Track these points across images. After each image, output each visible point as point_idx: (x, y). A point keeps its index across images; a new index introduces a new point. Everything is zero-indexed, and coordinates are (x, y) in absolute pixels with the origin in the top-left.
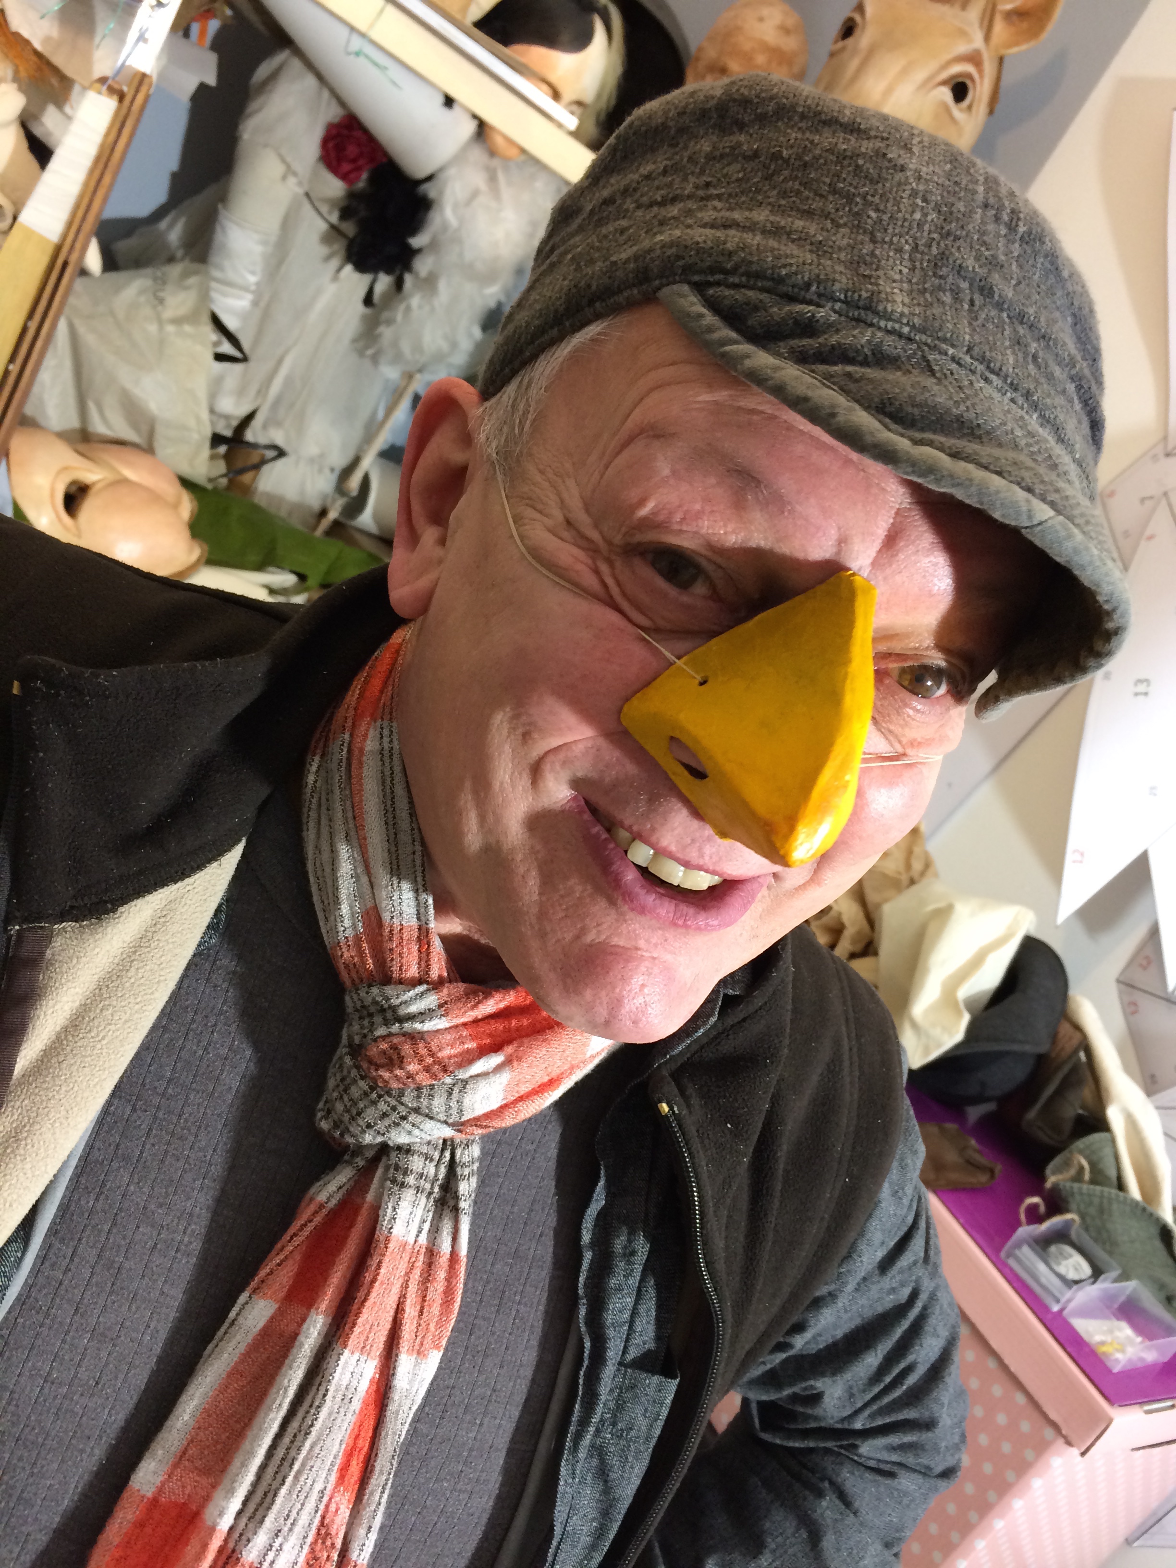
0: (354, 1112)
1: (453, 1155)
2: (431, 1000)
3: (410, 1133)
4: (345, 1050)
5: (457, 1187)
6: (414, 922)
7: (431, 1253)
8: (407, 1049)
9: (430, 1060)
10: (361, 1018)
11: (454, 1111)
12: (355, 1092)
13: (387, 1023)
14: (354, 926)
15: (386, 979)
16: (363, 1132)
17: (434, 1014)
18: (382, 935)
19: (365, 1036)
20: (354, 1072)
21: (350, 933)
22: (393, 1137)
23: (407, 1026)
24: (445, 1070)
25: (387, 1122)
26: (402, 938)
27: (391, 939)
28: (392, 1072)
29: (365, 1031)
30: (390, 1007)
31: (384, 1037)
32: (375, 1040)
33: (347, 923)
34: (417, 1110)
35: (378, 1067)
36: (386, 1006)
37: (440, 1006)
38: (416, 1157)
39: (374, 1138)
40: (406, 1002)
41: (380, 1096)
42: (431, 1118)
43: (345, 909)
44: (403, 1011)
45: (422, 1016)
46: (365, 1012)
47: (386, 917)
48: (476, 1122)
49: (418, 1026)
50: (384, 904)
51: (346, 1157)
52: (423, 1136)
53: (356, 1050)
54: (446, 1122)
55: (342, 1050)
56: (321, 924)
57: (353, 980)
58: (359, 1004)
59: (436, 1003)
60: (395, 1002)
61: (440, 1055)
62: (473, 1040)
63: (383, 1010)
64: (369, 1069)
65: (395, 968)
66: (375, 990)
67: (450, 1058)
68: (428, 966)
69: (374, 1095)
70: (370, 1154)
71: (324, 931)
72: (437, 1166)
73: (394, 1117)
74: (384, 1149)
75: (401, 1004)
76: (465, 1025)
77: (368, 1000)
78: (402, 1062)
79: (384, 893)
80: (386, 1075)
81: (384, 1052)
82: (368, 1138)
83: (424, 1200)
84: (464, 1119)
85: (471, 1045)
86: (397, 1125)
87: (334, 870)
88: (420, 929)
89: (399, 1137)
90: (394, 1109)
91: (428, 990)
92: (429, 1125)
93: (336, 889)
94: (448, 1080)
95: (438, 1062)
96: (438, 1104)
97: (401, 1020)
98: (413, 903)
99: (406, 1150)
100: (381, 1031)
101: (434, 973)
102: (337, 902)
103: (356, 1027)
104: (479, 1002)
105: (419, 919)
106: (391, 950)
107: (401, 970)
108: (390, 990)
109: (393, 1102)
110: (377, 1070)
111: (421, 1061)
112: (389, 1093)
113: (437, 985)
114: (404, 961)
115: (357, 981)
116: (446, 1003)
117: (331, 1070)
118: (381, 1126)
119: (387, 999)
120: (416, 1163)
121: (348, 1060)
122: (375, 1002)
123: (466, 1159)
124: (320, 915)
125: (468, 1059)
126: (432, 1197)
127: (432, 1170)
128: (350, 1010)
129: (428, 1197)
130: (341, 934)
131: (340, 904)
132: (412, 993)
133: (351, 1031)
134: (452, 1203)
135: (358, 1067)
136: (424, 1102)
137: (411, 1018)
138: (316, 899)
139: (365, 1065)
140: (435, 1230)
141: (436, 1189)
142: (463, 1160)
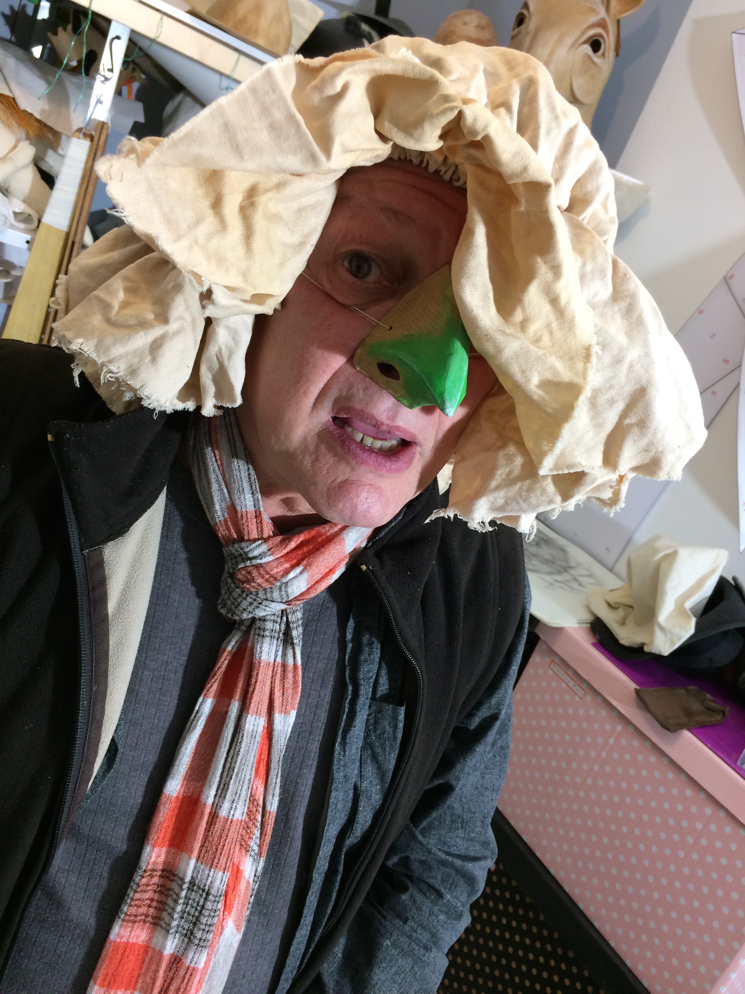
0: (236, 604)
1: (287, 618)
2: (264, 548)
3: (265, 610)
4: (227, 575)
5: (292, 633)
6: (253, 509)
7: (284, 666)
8: (255, 573)
9: (268, 576)
10: (231, 559)
11: (285, 596)
12: (235, 595)
13: (244, 561)
14: (223, 515)
15: (241, 539)
16: (242, 613)
17: (266, 554)
18: (237, 517)
19: (234, 568)
20: (233, 585)
21: (222, 519)
22: (257, 614)
23: (254, 562)
24: (276, 579)
25: (253, 607)
26: (247, 518)
27: (242, 519)
28: (250, 585)
29: (234, 566)
30: (244, 553)
31: (243, 568)
32: (239, 570)
33: (219, 513)
34: (266, 599)
35: (243, 582)
36: (242, 553)
37: (269, 550)
38: (268, 622)
39: (248, 615)
40: (251, 550)
41: (247, 595)
42: (274, 602)
43: (217, 507)
44: (251, 555)
45: (260, 556)
46: (233, 557)
47: (238, 508)
48: (296, 599)
50: (237, 502)
51: (236, 626)
52: (272, 610)
53: (232, 576)
54: (281, 602)
55: (225, 575)
56: (208, 514)
57: (226, 541)
58: (229, 552)
59: (267, 549)
60: (246, 550)
61: (272, 573)
62: (287, 562)
63: (241, 555)
65: (246, 533)
66: (236, 545)
67: (277, 573)
68: (262, 530)
69: (244, 595)
70: (247, 623)
71: (209, 518)
72: (280, 625)
73: (255, 604)
74: (253, 620)
75: (249, 551)
76: (281, 557)
77: (233, 550)
78: (254, 579)
79: (236, 496)
80: (248, 586)
81: (244, 575)
82: (245, 616)
83: (275, 642)
84: (290, 599)
85: (287, 565)
86: (258, 607)
87: (210, 488)
88: (256, 512)
89: (260, 613)
90: (255, 600)
91: (262, 543)
92: (273, 605)
93: (212, 497)
94: (278, 584)
95: (272, 576)
96: (276, 595)
97: (250, 559)
98: (252, 499)
99: (263, 620)
100: (241, 565)
101: (266, 533)
102: (213, 504)
103: (230, 564)
104: (287, 544)
106: (243, 524)
107: (248, 533)
108: (243, 545)
109: (254, 597)
110: (243, 584)
111: (263, 578)
112: (251, 593)
113: (266, 540)
114: (250, 529)
115: (228, 541)
116: (271, 548)
117: (222, 585)
118: (250, 609)
119: (242, 549)
120: (269, 625)
121: (229, 580)
122: (237, 551)
123: (294, 619)
124: (206, 510)
125: (287, 572)
126: (280, 639)
127: (278, 627)
128: (226, 556)
129: (277, 640)
130: (217, 519)
131: (214, 505)
132: (254, 545)
133: (228, 566)
134: (290, 641)
135: (234, 583)
136: (269, 595)
137: (255, 558)
138: (203, 502)
139: (237, 582)
140: (284, 655)
141: (281, 635)
142: (293, 620)
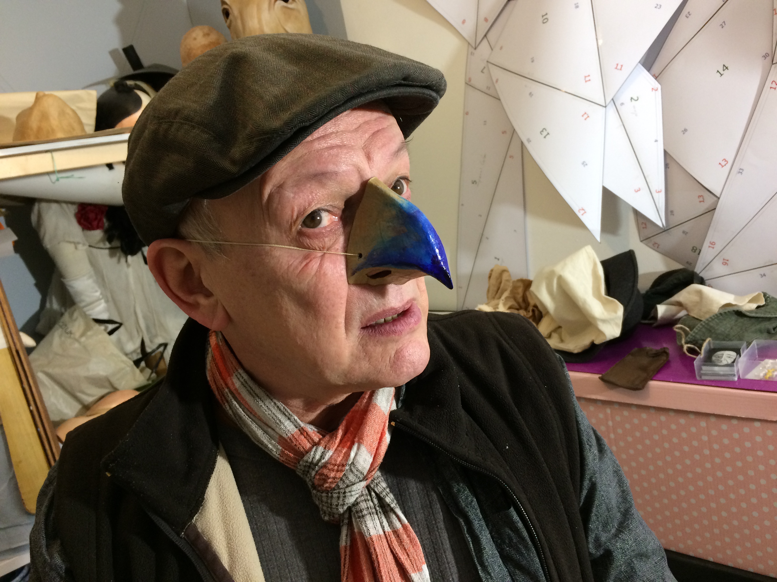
1: (375, 492)
2: (321, 449)
5: (386, 501)
6: (295, 430)
9: (336, 467)
13: (313, 469)
14: (277, 449)
15: (302, 455)
17: (325, 452)
21: (278, 452)
23: (320, 464)
26: (295, 438)
27: (292, 442)
29: (310, 478)
31: (316, 475)
32: (314, 478)
33: (274, 450)
35: (322, 485)
36: (309, 464)
37: (325, 449)
38: (361, 503)
39: (343, 508)
40: (313, 458)
43: (270, 446)
44: (315, 461)
45: (322, 457)
46: (306, 472)
47: (285, 436)
49: (323, 461)
50: (281, 432)
51: (340, 522)
59: (323, 449)
60: (310, 460)
62: (344, 448)
63: (309, 467)
64: (321, 488)
65: (302, 449)
66: (301, 463)
68: (312, 439)
70: (346, 515)
72: (372, 501)
74: (349, 509)
75: (312, 459)
76: (338, 446)
77: (302, 468)
78: (327, 476)
79: (278, 429)
81: (319, 479)
82: (341, 510)
83: (376, 516)
85: (345, 450)
86: (346, 497)
88: (299, 430)
90: (339, 493)
91: (317, 447)
92: (356, 487)
94: (347, 468)
95: (339, 465)
97: (317, 464)
98: (290, 424)
99: (356, 503)
100: (313, 473)
101: (316, 439)
104: (336, 435)
105: (296, 427)
106: (295, 445)
107: (304, 449)
108: (305, 458)
111: (333, 471)
113: (318, 444)
114: (302, 445)
116: (326, 446)
119: (307, 462)
120: (363, 506)
122: (305, 466)
123: (380, 489)
126: (378, 512)
127: (371, 503)
130: (276, 455)
131: (267, 446)
132: (312, 453)
134: (388, 508)
135: (318, 491)
137: (319, 461)
139: (319, 489)
140: (390, 523)
141: (378, 508)
142: (380, 491)
